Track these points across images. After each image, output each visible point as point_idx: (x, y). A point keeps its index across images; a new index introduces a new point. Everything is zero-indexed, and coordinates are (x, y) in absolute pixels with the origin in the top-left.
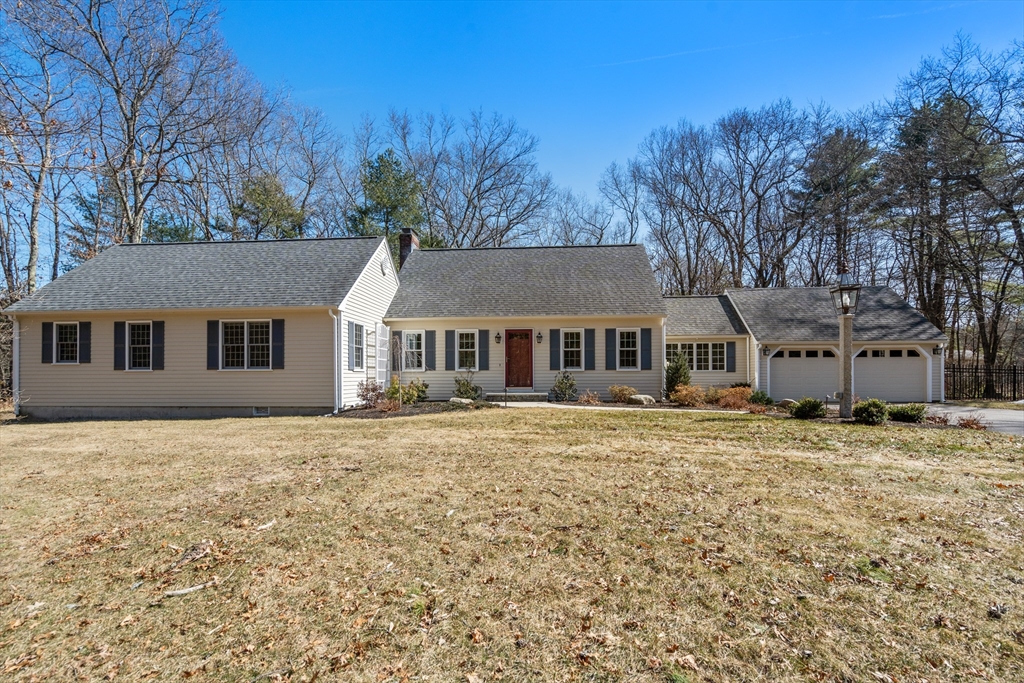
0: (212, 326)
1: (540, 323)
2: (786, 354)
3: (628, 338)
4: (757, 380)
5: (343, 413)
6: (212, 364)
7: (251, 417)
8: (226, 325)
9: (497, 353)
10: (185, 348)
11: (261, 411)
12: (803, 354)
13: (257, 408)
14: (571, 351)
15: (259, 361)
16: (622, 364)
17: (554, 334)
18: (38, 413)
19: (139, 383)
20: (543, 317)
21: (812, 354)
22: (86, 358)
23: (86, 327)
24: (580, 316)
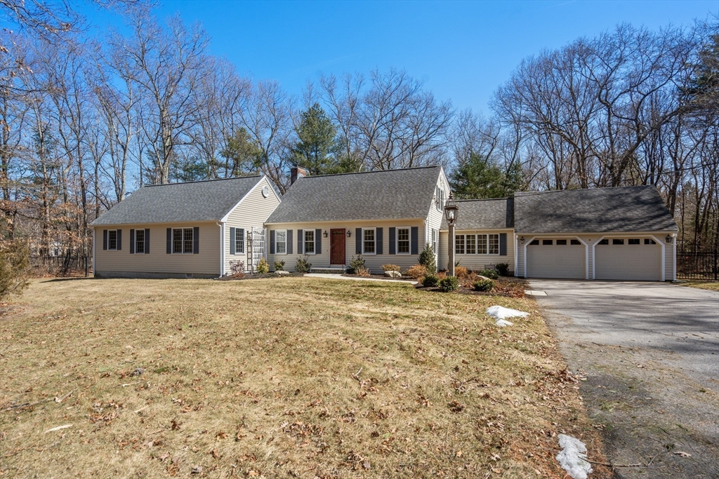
0: (169, 230)
1: (350, 225)
2: (541, 242)
3: (403, 233)
4: (516, 262)
5: (226, 278)
6: (168, 251)
7: (185, 278)
8: (174, 230)
9: (326, 243)
10: (158, 242)
11: (189, 276)
12: (555, 242)
13: (188, 274)
14: (370, 242)
15: (188, 250)
16: (400, 251)
17: (358, 231)
18: (102, 275)
19: (140, 260)
20: (350, 220)
21: (562, 242)
22: (120, 248)
23: (120, 231)
24: (372, 220)
